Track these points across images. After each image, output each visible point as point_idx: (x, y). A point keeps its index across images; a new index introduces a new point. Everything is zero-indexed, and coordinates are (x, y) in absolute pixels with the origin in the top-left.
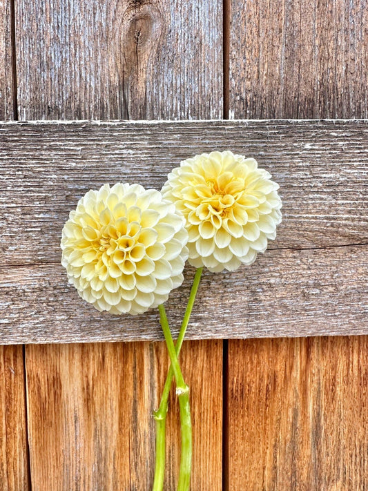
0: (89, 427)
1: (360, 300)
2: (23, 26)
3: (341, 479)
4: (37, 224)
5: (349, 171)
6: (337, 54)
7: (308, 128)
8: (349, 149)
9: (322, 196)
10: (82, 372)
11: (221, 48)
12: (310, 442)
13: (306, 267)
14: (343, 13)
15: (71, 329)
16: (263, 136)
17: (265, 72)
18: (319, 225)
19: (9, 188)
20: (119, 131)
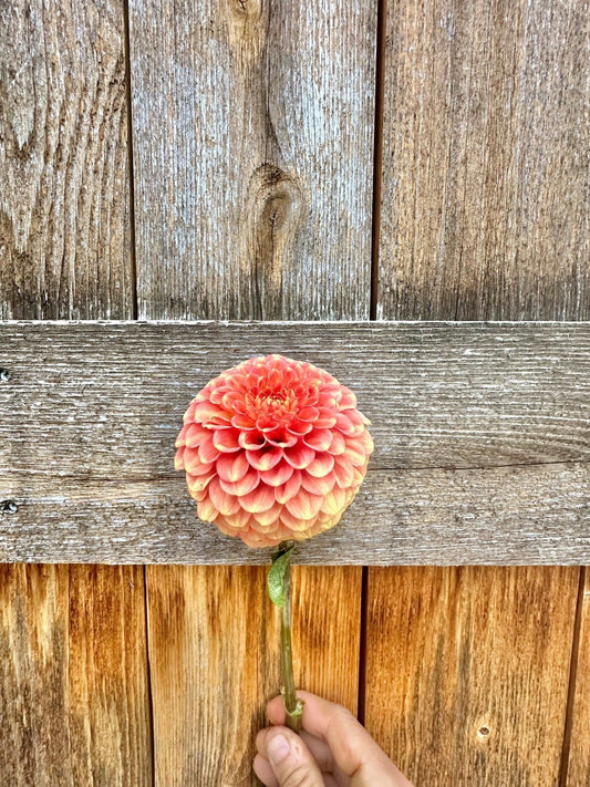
0: (214, 646)
1: (521, 527)
2: (143, 207)
3: (490, 711)
4: (157, 436)
5: (516, 381)
6: (506, 239)
7: (468, 332)
8: (517, 356)
9: (483, 410)
10: (207, 589)
11: (369, 232)
12: (457, 671)
13: (460, 489)
14: (516, 190)
15: (194, 550)
16: (416, 341)
17: (420, 260)
18: (477, 441)
19: (126, 396)
20: (249, 333)
